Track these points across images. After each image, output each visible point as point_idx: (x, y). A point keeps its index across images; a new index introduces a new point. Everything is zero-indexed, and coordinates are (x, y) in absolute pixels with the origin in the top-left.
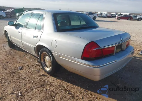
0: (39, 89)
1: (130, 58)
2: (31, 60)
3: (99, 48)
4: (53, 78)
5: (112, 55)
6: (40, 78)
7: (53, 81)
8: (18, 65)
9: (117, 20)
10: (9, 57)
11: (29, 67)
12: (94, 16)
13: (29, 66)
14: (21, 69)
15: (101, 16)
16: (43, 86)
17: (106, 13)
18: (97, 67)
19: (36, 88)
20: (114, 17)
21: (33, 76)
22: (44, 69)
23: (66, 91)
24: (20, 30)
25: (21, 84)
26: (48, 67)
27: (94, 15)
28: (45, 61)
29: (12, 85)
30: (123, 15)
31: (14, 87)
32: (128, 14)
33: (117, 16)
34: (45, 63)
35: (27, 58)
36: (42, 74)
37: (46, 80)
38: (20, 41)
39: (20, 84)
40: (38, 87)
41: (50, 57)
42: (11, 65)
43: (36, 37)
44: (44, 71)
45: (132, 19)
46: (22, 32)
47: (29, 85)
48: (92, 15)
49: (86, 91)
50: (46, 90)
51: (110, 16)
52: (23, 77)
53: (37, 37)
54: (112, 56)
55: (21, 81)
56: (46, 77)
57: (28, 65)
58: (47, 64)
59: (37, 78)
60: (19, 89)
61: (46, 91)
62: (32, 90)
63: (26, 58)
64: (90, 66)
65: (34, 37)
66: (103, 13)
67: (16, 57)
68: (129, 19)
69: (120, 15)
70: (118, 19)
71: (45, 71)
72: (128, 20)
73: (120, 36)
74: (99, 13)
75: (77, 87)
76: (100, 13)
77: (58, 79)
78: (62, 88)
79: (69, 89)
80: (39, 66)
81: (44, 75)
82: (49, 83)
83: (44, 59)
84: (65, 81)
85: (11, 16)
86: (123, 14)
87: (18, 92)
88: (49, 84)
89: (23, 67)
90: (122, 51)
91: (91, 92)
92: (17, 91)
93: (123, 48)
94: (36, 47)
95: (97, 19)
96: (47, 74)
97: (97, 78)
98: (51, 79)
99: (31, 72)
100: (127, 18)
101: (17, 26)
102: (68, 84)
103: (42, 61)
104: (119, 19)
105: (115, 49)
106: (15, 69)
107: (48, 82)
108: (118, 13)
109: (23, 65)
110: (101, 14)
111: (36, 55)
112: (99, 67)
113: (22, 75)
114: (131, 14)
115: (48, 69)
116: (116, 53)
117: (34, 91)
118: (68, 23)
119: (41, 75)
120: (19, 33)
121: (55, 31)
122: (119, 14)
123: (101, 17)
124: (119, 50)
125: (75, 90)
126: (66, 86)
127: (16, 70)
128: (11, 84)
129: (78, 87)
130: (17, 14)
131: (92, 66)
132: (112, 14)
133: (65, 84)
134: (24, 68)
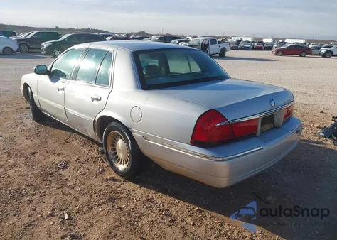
0: (104, 206)
1: (293, 142)
2: (84, 149)
3: (225, 123)
4: (132, 184)
5: (253, 135)
6: (105, 184)
7: (133, 190)
8: (58, 160)
9: (276, 57)
10: (37, 141)
11: (80, 162)
12: (221, 48)
13: (81, 160)
14: (65, 167)
15: (238, 46)
16: (112, 200)
17: (250, 39)
18: (221, 159)
19: (99, 205)
20: (269, 48)
21: (91, 182)
22: (112, 166)
23: (160, 210)
24: (60, 83)
25: (68, 198)
26: (121, 163)
27: (222, 46)
28: (115, 150)
29: (49, 200)
30: (289, 45)
31: (54, 202)
32: (302, 41)
33: (275, 46)
34: (116, 153)
35: (75, 143)
36: (109, 177)
37: (119, 189)
38: (61, 107)
39: (65, 197)
40: (103, 203)
41: (126, 141)
42: (41, 158)
43: (97, 99)
44: (112, 171)
45: (311, 54)
46: (66, 89)
47: (83, 200)
48: (217, 45)
49: (200, 210)
50: (120, 208)
51: (259, 46)
52: (69, 183)
53: (100, 100)
54: (254, 139)
55: (67, 192)
56: (118, 184)
57: (78, 159)
58: (121, 156)
59: (98, 184)
60: (64, 207)
61: (119, 210)
62: (92, 208)
63: (73, 143)
64: (207, 157)
65: (93, 100)
66: (244, 39)
67: (50, 141)
68: (304, 54)
69: (284, 43)
70: (277, 53)
71: (116, 170)
72: (300, 56)
73: (271, 98)
74: (234, 39)
75: (183, 203)
76: (236, 38)
77: (142, 188)
78: (153, 205)
79: (166, 207)
80: (101, 160)
81: (113, 179)
82: (124, 195)
83: (114, 145)
84: (158, 191)
85: (29, 48)
86: (291, 42)
87: (62, 213)
88: (124, 197)
89: (67, 163)
90: (276, 127)
91: (210, 212)
92: (61, 210)
93: (276, 121)
94: (96, 120)
95: (229, 53)
96: (120, 178)
97: (223, 182)
98: (129, 186)
99: (85, 174)
100: (300, 50)
101: (55, 75)
102: (165, 197)
103: (110, 151)
104: (280, 53)
105: (259, 125)
106: (51, 167)
107: (122, 193)
108: (278, 39)
109: (68, 158)
110: (238, 42)
111: (96, 137)
112: (225, 160)
113: (67, 179)
114: (310, 42)
115: (121, 167)
116: (262, 132)
117: (95, 211)
118: (163, 69)
119: (107, 180)
120: (59, 90)
121: (137, 88)
122: (281, 41)
123: (237, 49)
124: (267, 127)
125: (179, 208)
126: (159, 201)
127: (54, 170)
128: (47, 198)
129: (186, 203)
130: (43, 44)
131: (211, 158)
132: (265, 41)
133: (159, 198)
134: (71, 165)
